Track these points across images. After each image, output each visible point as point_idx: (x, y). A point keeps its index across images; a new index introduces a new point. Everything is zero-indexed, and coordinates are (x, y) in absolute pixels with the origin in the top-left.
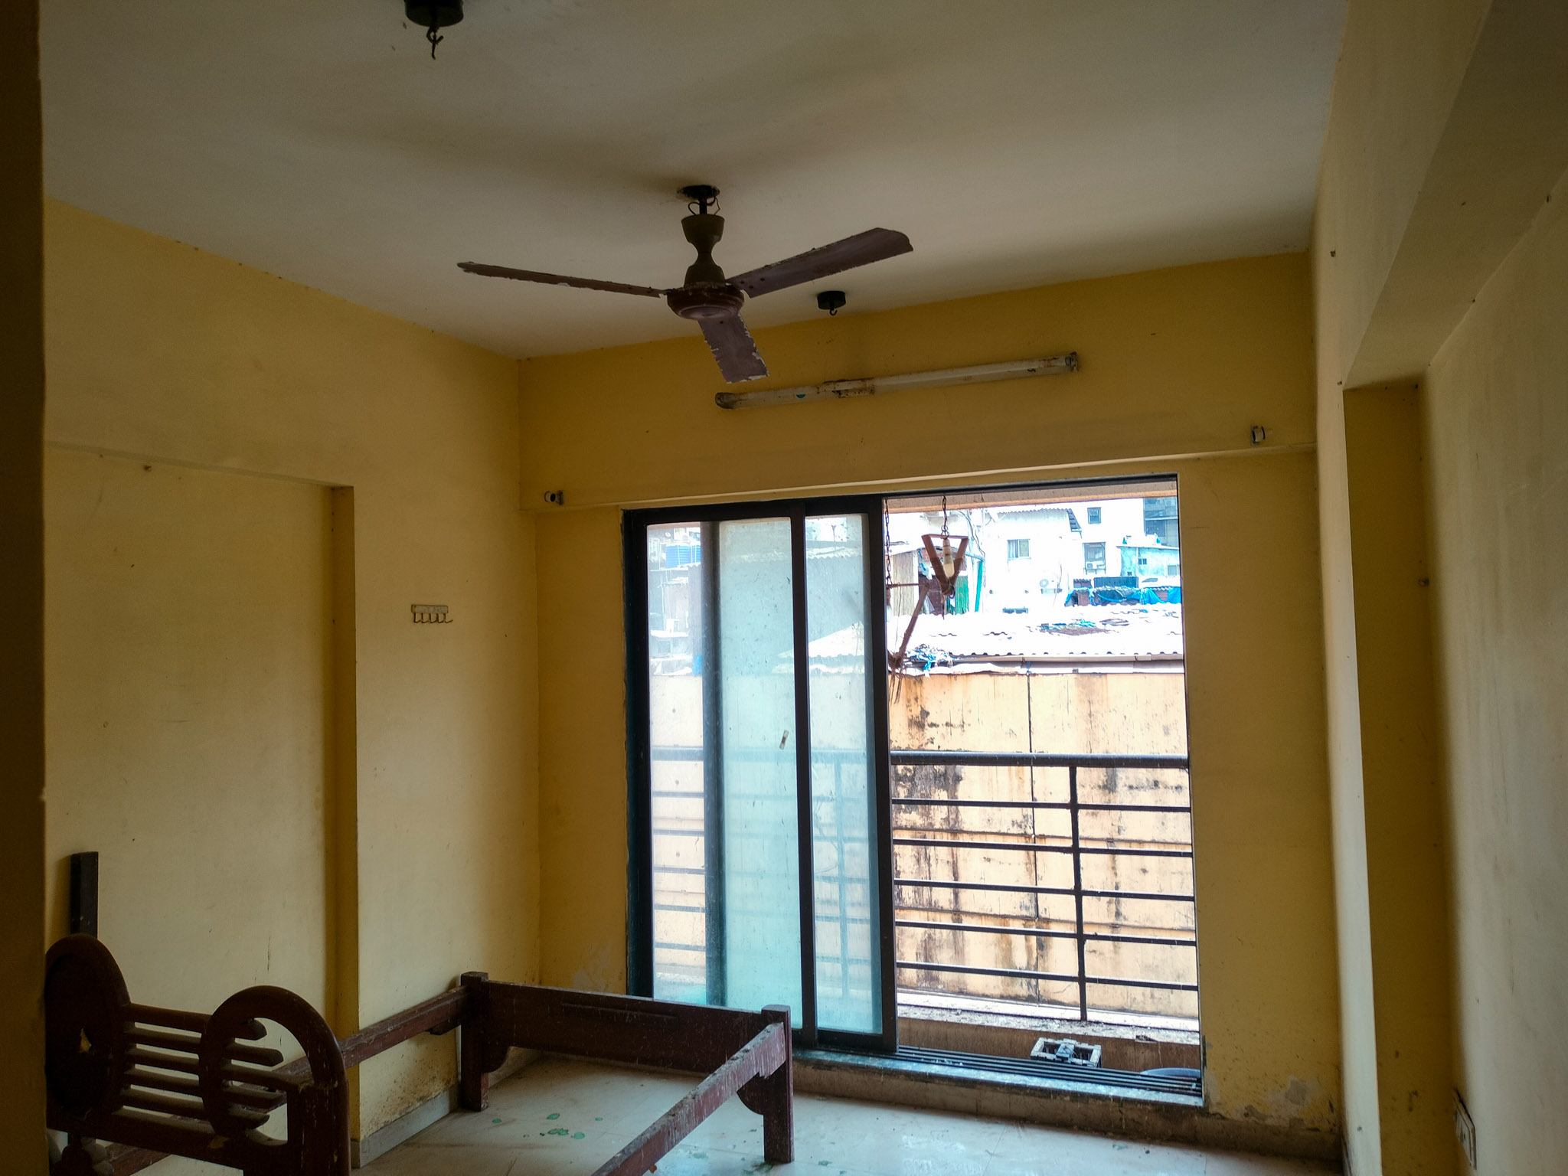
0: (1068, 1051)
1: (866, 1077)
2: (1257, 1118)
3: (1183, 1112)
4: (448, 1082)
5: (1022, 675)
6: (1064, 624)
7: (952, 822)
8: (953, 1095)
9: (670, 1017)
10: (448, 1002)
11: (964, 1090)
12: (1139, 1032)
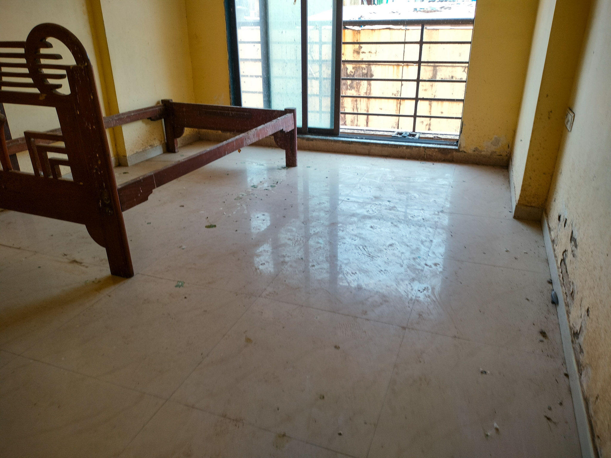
0: (407, 134)
1: (326, 143)
2: (478, 152)
3: (450, 151)
4: (161, 141)
5: (403, 30)
6: (424, 9)
7: (368, 94)
8: (359, 148)
9: (247, 113)
10: (157, 109)
11: (364, 146)
12: (435, 136)
